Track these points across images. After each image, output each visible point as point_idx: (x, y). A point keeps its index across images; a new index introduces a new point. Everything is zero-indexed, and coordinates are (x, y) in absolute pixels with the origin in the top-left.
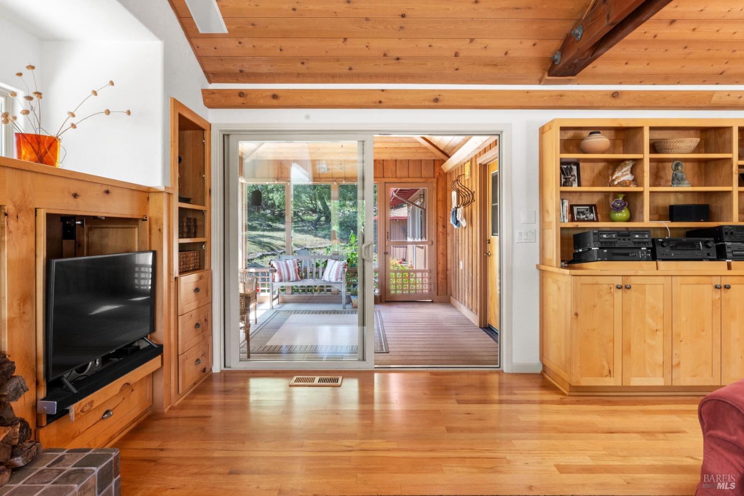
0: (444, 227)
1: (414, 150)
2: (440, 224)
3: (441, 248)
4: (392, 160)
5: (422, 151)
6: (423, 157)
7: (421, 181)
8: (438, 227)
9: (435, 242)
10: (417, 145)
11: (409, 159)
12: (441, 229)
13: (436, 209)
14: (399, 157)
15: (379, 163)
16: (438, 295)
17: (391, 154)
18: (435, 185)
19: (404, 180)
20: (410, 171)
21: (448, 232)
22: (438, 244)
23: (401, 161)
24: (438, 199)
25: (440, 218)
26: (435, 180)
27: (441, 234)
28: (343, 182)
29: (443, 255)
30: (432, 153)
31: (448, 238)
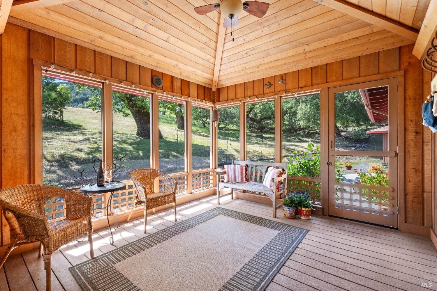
0: (417, 133)
1: (365, 40)
2: (411, 128)
3: (411, 162)
4: (336, 62)
5: (376, 38)
6: (382, 47)
7: (379, 78)
8: (407, 133)
9: (401, 154)
10: (367, 31)
11: (360, 54)
12: (411, 136)
13: (402, 110)
14: (345, 55)
15: (321, 69)
16: (406, 222)
17: (334, 53)
18: (402, 80)
19: (352, 81)
20: (362, 69)
21: (425, 140)
22: (407, 156)
23: (349, 60)
24: (407, 97)
25: (410, 122)
26: (402, 73)
27: (412, 144)
28: (283, 94)
29: (416, 171)
30: (395, 36)
31: (425, 148)
